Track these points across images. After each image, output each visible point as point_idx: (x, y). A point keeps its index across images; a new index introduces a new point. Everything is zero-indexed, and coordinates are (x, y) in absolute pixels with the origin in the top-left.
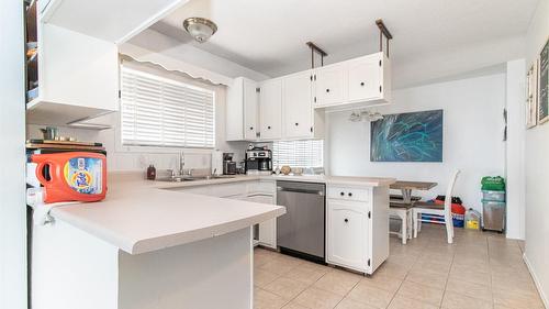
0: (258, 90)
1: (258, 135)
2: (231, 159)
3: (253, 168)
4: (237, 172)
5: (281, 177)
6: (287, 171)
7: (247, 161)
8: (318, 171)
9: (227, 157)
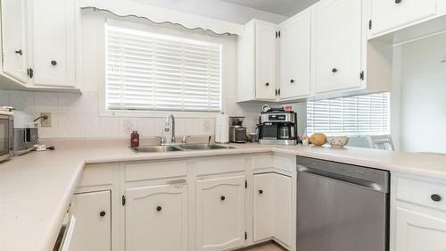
0: (278, 34)
1: (278, 92)
2: (240, 123)
3: (269, 136)
4: (248, 140)
5: (308, 151)
6: (320, 142)
7: (261, 127)
8: (380, 142)
9: (236, 122)
